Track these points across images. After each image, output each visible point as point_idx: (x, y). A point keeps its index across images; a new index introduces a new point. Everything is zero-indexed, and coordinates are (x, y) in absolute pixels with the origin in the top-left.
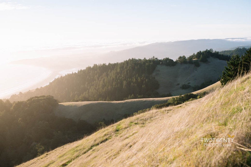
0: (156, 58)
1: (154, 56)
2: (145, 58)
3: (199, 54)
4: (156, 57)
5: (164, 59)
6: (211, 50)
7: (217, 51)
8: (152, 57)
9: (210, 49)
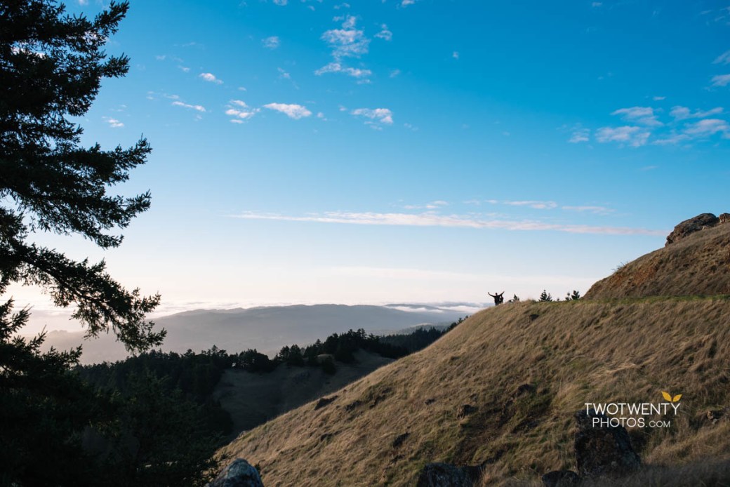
0: (222, 352)
1: (215, 346)
2: (190, 351)
3: (333, 340)
4: (220, 348)
5: (242, 354)
6: (361, 332)
7: (375, 334)
8: (211, 349)
9: (359, 330)
